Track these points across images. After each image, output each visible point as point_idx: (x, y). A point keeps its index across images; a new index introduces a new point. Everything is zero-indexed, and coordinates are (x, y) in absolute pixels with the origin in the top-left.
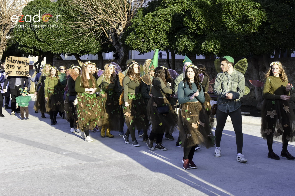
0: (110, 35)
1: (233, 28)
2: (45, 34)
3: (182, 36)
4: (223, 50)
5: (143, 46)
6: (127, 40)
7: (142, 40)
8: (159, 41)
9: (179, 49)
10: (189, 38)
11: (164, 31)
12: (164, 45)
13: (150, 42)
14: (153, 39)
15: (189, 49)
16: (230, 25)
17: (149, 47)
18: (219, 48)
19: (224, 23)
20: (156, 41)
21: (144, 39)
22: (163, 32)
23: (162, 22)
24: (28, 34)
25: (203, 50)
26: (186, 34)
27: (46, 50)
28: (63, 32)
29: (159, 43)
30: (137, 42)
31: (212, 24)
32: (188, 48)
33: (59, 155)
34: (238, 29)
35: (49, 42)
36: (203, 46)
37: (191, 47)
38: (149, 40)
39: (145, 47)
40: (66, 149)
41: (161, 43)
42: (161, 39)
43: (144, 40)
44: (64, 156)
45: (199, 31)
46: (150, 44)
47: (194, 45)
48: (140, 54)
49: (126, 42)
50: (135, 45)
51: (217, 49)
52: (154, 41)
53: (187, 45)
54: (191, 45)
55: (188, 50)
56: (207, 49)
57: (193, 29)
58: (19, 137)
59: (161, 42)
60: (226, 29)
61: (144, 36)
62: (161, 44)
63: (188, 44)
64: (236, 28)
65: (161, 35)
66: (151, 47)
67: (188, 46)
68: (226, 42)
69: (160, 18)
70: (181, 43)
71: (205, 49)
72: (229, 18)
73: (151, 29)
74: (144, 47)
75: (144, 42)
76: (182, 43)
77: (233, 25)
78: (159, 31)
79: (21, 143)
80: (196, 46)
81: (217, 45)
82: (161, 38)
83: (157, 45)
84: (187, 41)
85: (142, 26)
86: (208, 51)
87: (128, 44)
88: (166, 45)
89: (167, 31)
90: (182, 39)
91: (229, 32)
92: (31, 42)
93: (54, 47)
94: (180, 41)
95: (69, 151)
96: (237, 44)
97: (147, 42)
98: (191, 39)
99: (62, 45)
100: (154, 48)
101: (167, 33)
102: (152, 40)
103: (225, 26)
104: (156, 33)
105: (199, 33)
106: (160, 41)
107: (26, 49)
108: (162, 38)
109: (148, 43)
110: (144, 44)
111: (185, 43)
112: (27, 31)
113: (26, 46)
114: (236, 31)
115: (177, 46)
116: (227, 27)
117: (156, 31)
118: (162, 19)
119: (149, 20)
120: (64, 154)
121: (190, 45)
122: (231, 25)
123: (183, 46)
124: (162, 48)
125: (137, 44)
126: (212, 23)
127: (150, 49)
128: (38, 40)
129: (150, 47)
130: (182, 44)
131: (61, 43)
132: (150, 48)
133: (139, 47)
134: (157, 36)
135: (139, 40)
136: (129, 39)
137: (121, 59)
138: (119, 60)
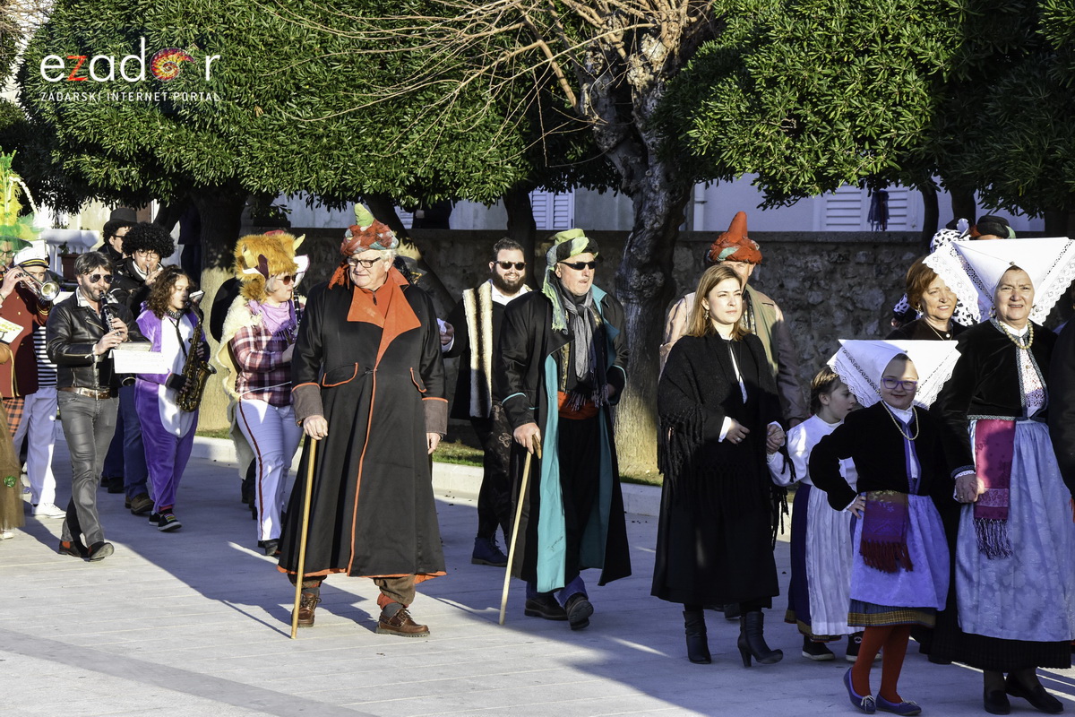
0: (585, 87)
5: (788, 160)
6: (698, 121)
7: (785, 123)
8: (888, 131)
11: (923, 69)
13: (833, 138)
14: (851, 117)
17: (827, 165)
20: (869, 131)
21: (798, 117)
22: (911, 77)
23: (909, 19)
27: (211, 173)
28: (314, 68)
29: (885, 139)
30: (757, 134)
35: (234, 129)
38: (830, 122)
39: (802, 165)
41: (899, 144)
42: (898, 120)
43: (798, 123)
46: (836, 147)
48: (770, 202)
49: (693, 133)
50: (743, 154)
52: (859, 132)
59: (898, 135)
61: (801, 101)
65: (901, 93)
66: (839, 164)
73: (840, 61)
74: (795, 165)
75: (796, 134)
76: (1031, 143)
78: (893, 73)
82: (900, 114)
83: (876, 154)
85: (789, 40)
87: (702, 148)
89: (940, 71)
92: (129, 126)
93: (261, 156)
97: (816, 133)
99: (308, 143)
100: (855, 170)
101: (934, 83)
102: (846, 127)
104: (870, 82)
106: (896, 128)
107: (98, 166)
108: (905, 112)
109: (818, 144)
110: (798, 145)
113: (95, 149)
117: (869, 74)
119: (831, 10)
125: (760, 148)
127: (835, 174)
129: (830, 163)
131: (303, 136)
132: (832, 171)
133: (771, 168)
134: (875, 100)
135: (769, 126)
136: (712, 120)
137: (652, 230)
138: (634, 237)
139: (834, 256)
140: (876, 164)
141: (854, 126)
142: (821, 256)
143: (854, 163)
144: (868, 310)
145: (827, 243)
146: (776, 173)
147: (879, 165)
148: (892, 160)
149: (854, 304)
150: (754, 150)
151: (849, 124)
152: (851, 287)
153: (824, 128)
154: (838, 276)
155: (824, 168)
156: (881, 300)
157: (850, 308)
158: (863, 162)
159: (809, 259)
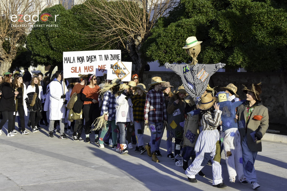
0: (127, 45)
1: (264, 40)
2: (60, 43)
3: (207, 48)
4: (252, 64)
5: (164, 58)
6: (148, 51)
7: (164, 51)
9: (204, 62)
10: (215, 50)
12: (187, 57)
13: (172, 54)
14: (175, 50)
15: (215, 62)
16: (260, 37)
18: (249, 61)
19: (254, 35)
20: (179, 53)
21: (166, 50)
23: (186, 33)
24: (42, 42)
25: (231, 63)
26: (212, 46)
28: (78, 41)
29: (182, 54)
30: (159, 53)
31: (241, 36)
32: (214, 60)
33: (88, 169)
34: (270, 41)
36: (231, 58)
37: (217, 60)
38: (172, 51)
39: (167, 59)
40: (93, 163)
44: (93, 170)
45: (227, 43)
46: (173, 56)
47: (221, 58)
48: (160, 65)
49: (147, 53)
50: (156, 57)
51: (246, 62)
52: (177, 53)
53: (212, 57)
54: (217, 58)
57: (220, 41)
58: (42, 149)
59: (184, 54)
60: (256, 41)
61: (166, 47)
62: (184, 56)
63: (214, 57)
64: (267, 40)
66: (173, 59)
67: (213, 59)
68: (257, 55)
69: (184, 29)
70: (206, 56)
71: (234, 63)
72: (260, 30)
73: (173, 40)
75: (166, 53)
76: (208, 55)
77: (264, 37)
78: (183, 43)
79: (46, 155)
80: (223, 58)
81: (246, 58)
83: (180, 57)
84: (212, 54)
85: (164, 36)
86: (236, 64)
87: (149, 56)
88: (189, 57)
90: (207, 51)
91: (259, 44)
92: (45, 51)
94: (205, 53)
95: (97, 165)
96: (268, 57)
97: (169, 53)
98: (218, 51)
100: (176, 60)
103: (254, 37)
104: (179, 44)
105: (226, 45)
106: (184, 52)
107: (39, 58)
109: (170, 55)
110: (166, 55)
111: (211, 55)
112: (41, 40)
113: (39, 55)
114: (267, 44)
115: (202, 59)
116: (257, 39)
117: (179, 42)
118: (186, 30)
119: (172, 31)
120: (93, 168)
121: (215, 58)
122: (262, 37)
123: (208, 59)
124: (184, 61)
125: (159, 56)
126: (241, 34)
127: (173, 61)
128: (52, 49)
129: (172, 58)
130: (208, 57)
133: (161, 59)
134: (180, 47)
135: (161, 52)
136: (150, 50)
137: (139, 70)
138: (136, 72)
139: (171, 76)
140: (180, 59)
141: (176, 52)
142: (169, 75)
144: (177, 85)
145: (170, 73)
149: (174, 84)
150: (158, 56)
151: (175, 52)
152: (174, 81)
153: (171, 52)
154: (172, 79)
156: (179, 84)
157: (174, 85)
158: (178, 58)
159: (166, 76)
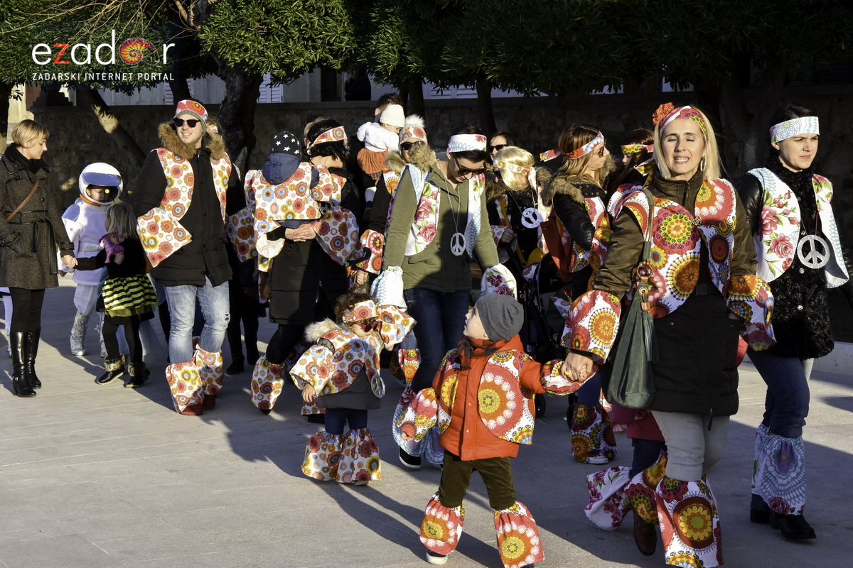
0: (191, 7)
5: (262, 53)
7: (258, 29)
8: (321, 33)
9: (380, 64)
12: (337, 50)
13: (288, 38)
14: (298, 24)
15: (411, 63)
17: (286, 57)
20: (310, 33)
21: (266, 25)
25: (450, 65)
29: (320, 38)
30: (241, 37)
38: (285, 27)
39: (269, 57)
41: (329, 42)
42: (326, 26)
43: (267, 29)
46: (291, 46)
48: (274, 82)
50: (234, 50)
51: (499, 63)
52: (304, 34)
55: (410, 68)
56: (460, 61)
59: (327, 36)
61: (267, 14)
70: (388, 41)
71: (458, 64)
74: (264, 57)
75: (266, 36)
83: (315, 48)
87: (208, 46)
88: (347, 48)
97: (278, 35)
100: (302, 59)
102: (295, 31)
108: (330, 20)
109: (280, 42)
110: (267, 44)
115: (374, 53)
123: (394, 53)
124: (335, 61)
125: (243, 45)
127: (290, 62)
130: (392, 46)
132: (287, 61)
133: (250, 59)
134: (311, 13)
135: (249, 31)
140: (316, 56)
141: (300, 30)
143: (301, 55)
146: (253, 63)
147: (318, 56)
148: (326, 52)
150: (240, 47)
151: (297, 29)
153: (282, 31)
155: (283, 59)
